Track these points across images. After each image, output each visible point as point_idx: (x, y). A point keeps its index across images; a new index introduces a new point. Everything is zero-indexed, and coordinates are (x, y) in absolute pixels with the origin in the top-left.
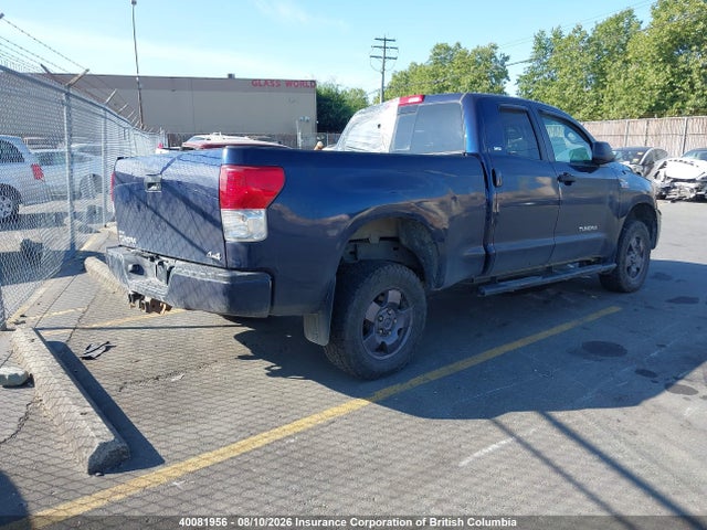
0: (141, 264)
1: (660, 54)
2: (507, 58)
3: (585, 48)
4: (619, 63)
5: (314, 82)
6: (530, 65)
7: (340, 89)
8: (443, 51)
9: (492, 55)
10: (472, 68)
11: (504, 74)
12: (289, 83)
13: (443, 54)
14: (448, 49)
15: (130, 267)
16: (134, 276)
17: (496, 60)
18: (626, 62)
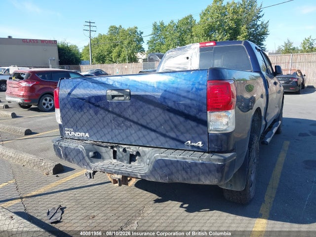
0: (98, 151)
1: (205, 33)
2: (142, 33)
3: (175, 30)
4: (189, 36)
5: (56, 41)
6: (152, 36)
7: (69, 45)
8: (114, 29)
9: (136, 31)
10: (128, 36)
11: (141, 40)
12: (43, 41)
13: (114, 30)
14: (116, 28)
15: (91, 154)
16: (94, 160)
17: (138, 33)
18: (192, 36)
